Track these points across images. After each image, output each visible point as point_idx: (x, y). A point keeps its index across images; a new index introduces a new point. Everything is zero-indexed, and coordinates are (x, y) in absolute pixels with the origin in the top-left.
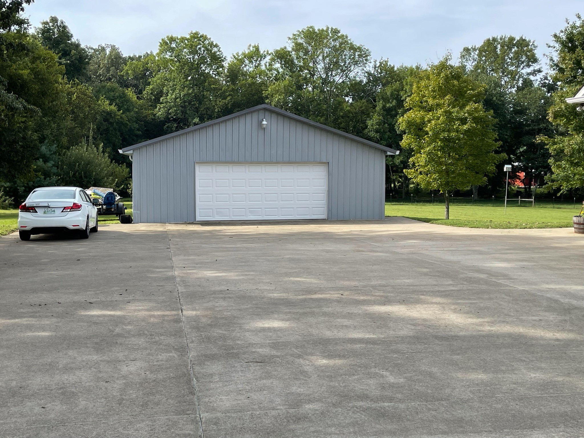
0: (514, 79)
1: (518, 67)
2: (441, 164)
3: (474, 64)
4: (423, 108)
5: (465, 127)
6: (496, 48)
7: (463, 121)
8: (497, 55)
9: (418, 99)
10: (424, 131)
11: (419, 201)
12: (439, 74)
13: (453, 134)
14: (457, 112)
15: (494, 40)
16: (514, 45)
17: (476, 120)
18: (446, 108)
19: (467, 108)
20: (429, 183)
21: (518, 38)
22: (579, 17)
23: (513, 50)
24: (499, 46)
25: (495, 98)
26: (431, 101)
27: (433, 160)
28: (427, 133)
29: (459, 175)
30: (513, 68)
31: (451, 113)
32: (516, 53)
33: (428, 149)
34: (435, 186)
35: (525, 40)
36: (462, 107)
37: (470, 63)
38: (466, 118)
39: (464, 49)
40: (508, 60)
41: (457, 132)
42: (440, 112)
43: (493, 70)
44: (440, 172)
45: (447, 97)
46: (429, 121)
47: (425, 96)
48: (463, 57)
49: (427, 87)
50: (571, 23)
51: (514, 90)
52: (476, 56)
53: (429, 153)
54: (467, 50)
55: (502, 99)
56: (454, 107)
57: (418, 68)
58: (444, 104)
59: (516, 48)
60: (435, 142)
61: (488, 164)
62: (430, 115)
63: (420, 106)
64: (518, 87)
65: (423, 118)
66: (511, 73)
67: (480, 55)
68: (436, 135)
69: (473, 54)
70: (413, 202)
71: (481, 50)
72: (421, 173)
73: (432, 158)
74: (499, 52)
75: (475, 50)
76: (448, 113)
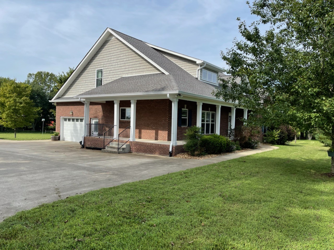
0: (49, 88)
1: (50, 83)
2: (13, 118)
3: (33, 80)
4: (4, 97)
5: (22, 105)
6: (42, 75)
7: (21, 103)
8: (43, 78)
9: (2, 93)
10: (5, 106)
11: (8, 132)
12: (11, 86)
13: (17, 108)
14: (19, 100)
15: (41, 72)
16: (49, 75)
17: (26, 103)
18: (14, 98)
19: (23, 99)
20: (7, 125)
21: (50, 73)
22: (63, 73)
23: (49, 77)
24: (43, 75)
25: (41, 94)
26: (8, 95)
27: (9, 117)
28: (6, 107)
29: (20, 122)
30: (49, 84)
31: (16, 100)
32: (50, 78)
33: (6, 112)
34: (9, 126)
35: (53, 74)
36: (21, 98)
37: (32, 79)
38: (22, 102)
39: (29, 74)
40: (47, 81)
41: (19, 107)
42: (11, 99)
43: (41, 83)
44: (11, 121)
45: (14, 94)
46: (7, 102)
47: (5, 93)
48: (28, 77)
49: (6, 90)
50: (60, 74)
51: (49, 92)
52: (34, 77)
53: (7, 114)
54: (30, 74)
55: (44, 94)
56: (17, 98)
57: (8, 79)
58: (13, 96)
59: (50, 77)
60: (10, 110)
61: (31, 119)
62: (7, 100)
63: (3, 96)
64: (51, 91)
65: (5, 101)
66: (48, 85)
67: (36, 77)
68: (10, 107)
69: (33, 76)
70: (6, 132)
71: (36, 75)
72: (4, 121)
73: (8, 116)
74: (43, 77)
75: (33, 75)
76: (15, 100)
